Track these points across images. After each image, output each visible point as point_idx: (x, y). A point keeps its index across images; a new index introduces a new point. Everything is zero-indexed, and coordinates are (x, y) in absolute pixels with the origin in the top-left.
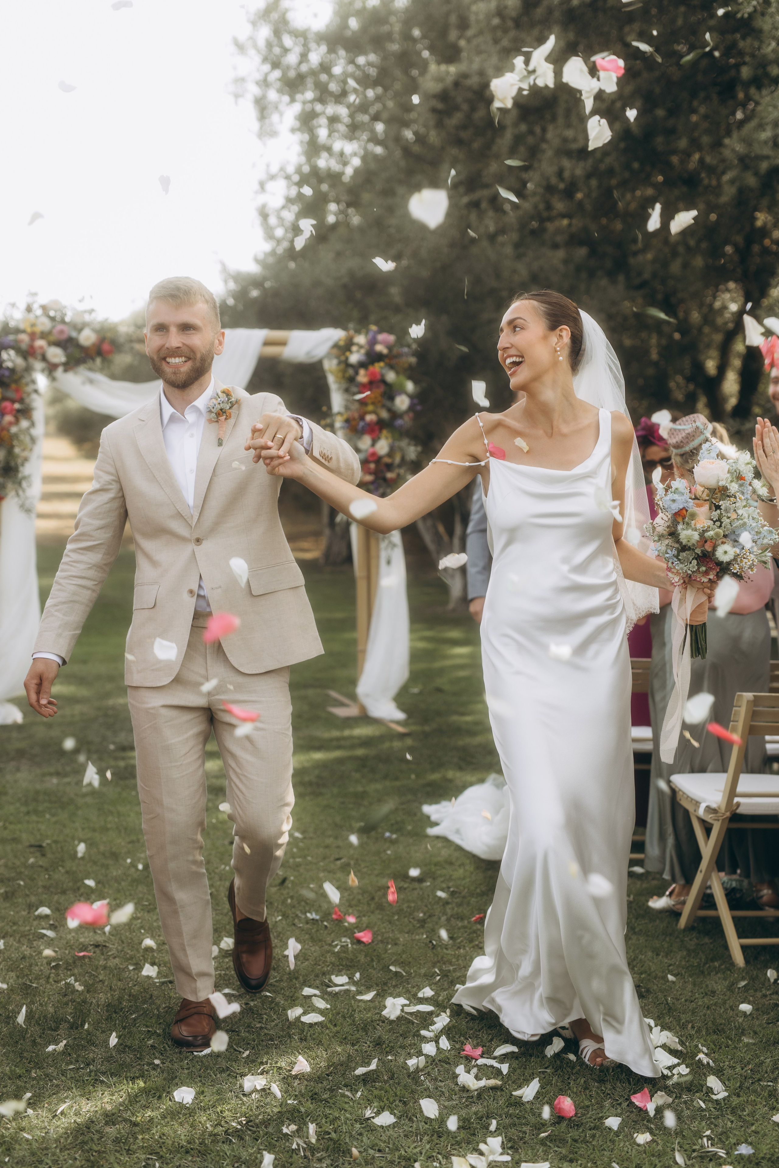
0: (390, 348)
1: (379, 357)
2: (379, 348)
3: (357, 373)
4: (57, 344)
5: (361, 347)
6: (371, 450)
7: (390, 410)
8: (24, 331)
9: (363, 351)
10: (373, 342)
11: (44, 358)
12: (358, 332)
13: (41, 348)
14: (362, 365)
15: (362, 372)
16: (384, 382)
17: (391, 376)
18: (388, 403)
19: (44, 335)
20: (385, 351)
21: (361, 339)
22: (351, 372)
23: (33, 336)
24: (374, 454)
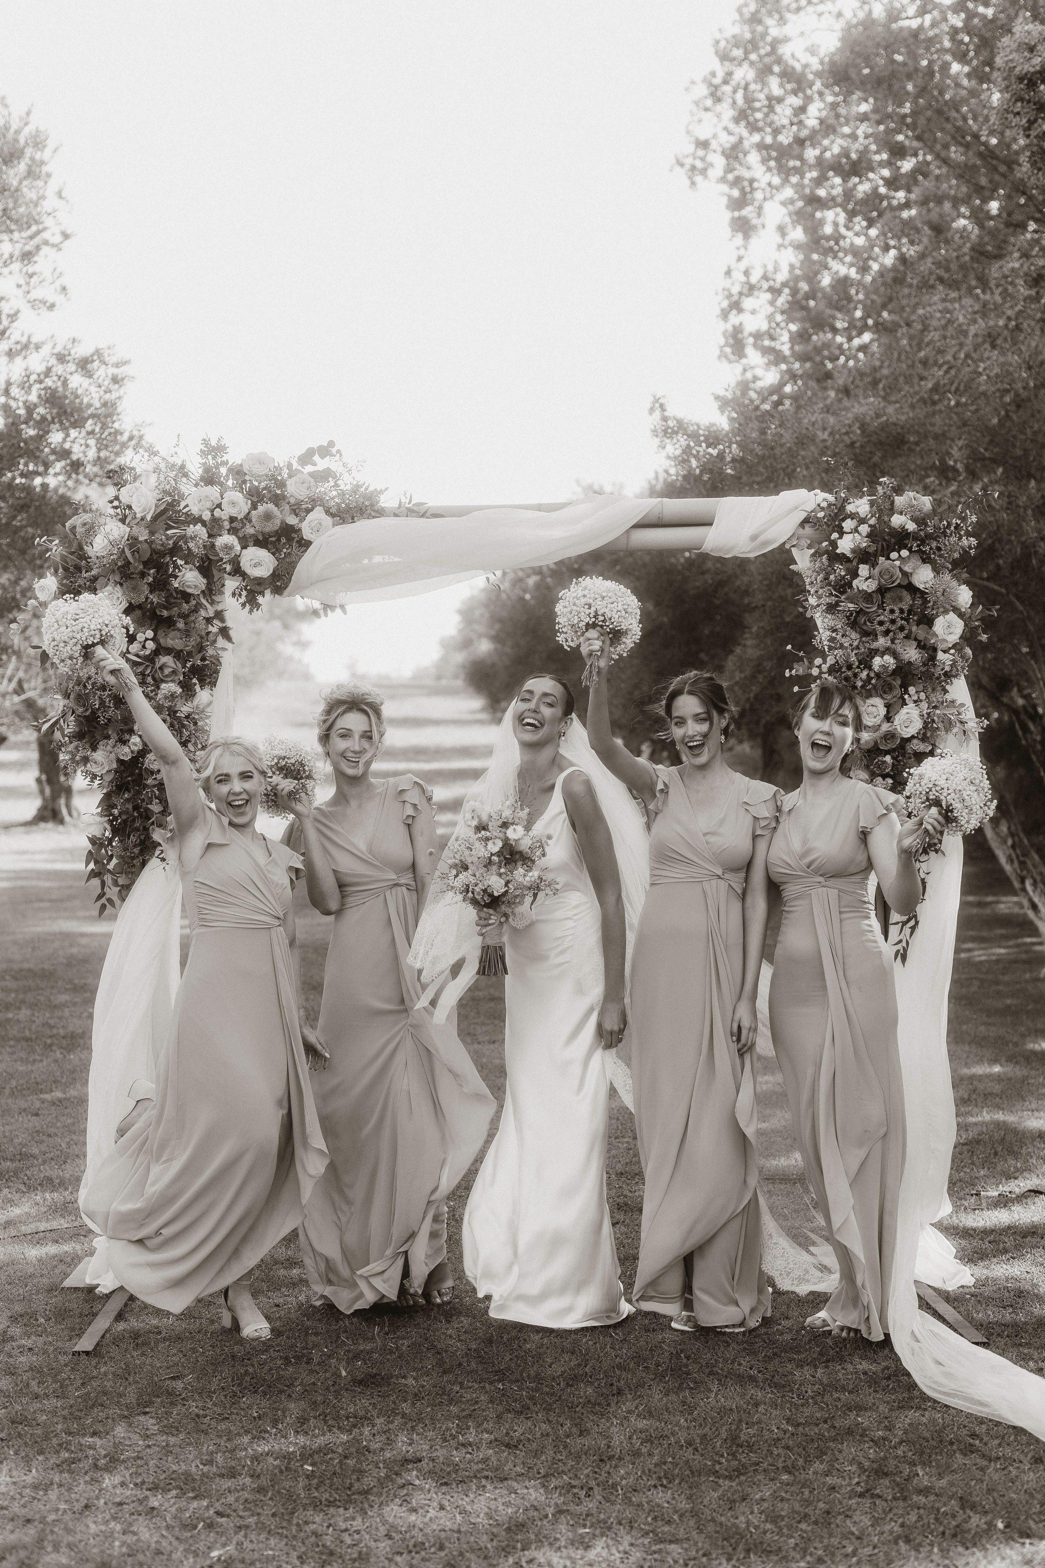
0: (921, 521)
1: (901, 539)
2: (898, 520)
3: (855, 574)
4: (262, 542)
5: (861, 521)
6: (885, 727)
7: (922, 646)
8: (199, 520)
9: (864, 529)
10: (884, 509)
11: (237, 571)
12: (855, 490)
13: (228, 548)
14: (864, 556)
15: (864, 570)
16: (911, 588)
17: (923, 576)
18: (919, 631)
19: (235, 525)
20: (912, 527)
21: (861, 506)
22: (840, 570)
23: (214, 527)
24: (890, 736)
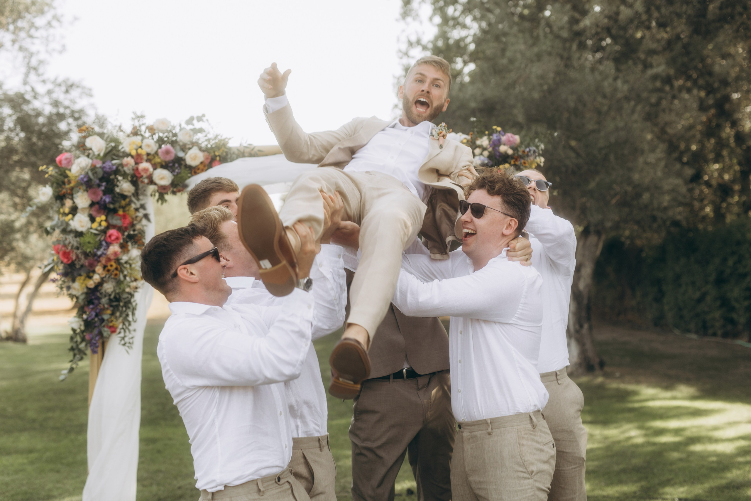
0: (515, 149)
1: (504, 159)
2: (503, 149)
4: (165, 166)
5: (484, 149)
8: (130, 155)
9: (486, 153)
10: (496, 144)
11: (152, 182)
12: (481, 133)
13: (146, 170)
19: (150, 158)
20: (510, 152)
21: (484, 141)
23: (138, 159)
